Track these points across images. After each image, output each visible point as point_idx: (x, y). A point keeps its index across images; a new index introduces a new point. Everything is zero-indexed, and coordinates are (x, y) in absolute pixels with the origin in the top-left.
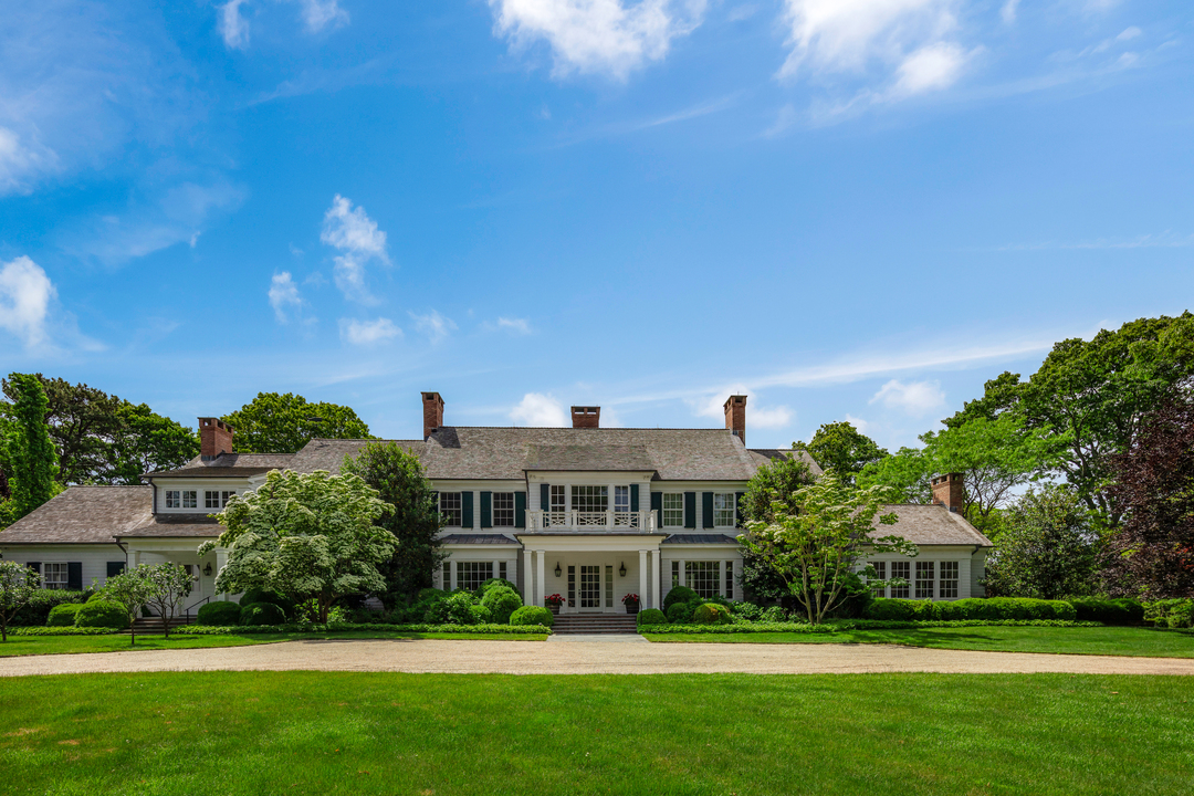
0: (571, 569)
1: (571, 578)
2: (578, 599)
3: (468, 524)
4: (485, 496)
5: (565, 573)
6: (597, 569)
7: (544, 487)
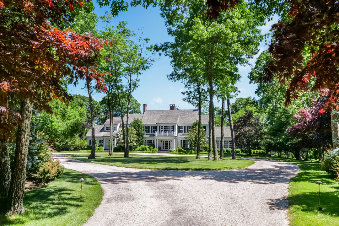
0: (164, 142)
1: (164, 143)
2: (165, 147)
3: (149, 132)
4: (151, 127)
5: (163, 142)
6: (168, 141)
7: (160, 126)
